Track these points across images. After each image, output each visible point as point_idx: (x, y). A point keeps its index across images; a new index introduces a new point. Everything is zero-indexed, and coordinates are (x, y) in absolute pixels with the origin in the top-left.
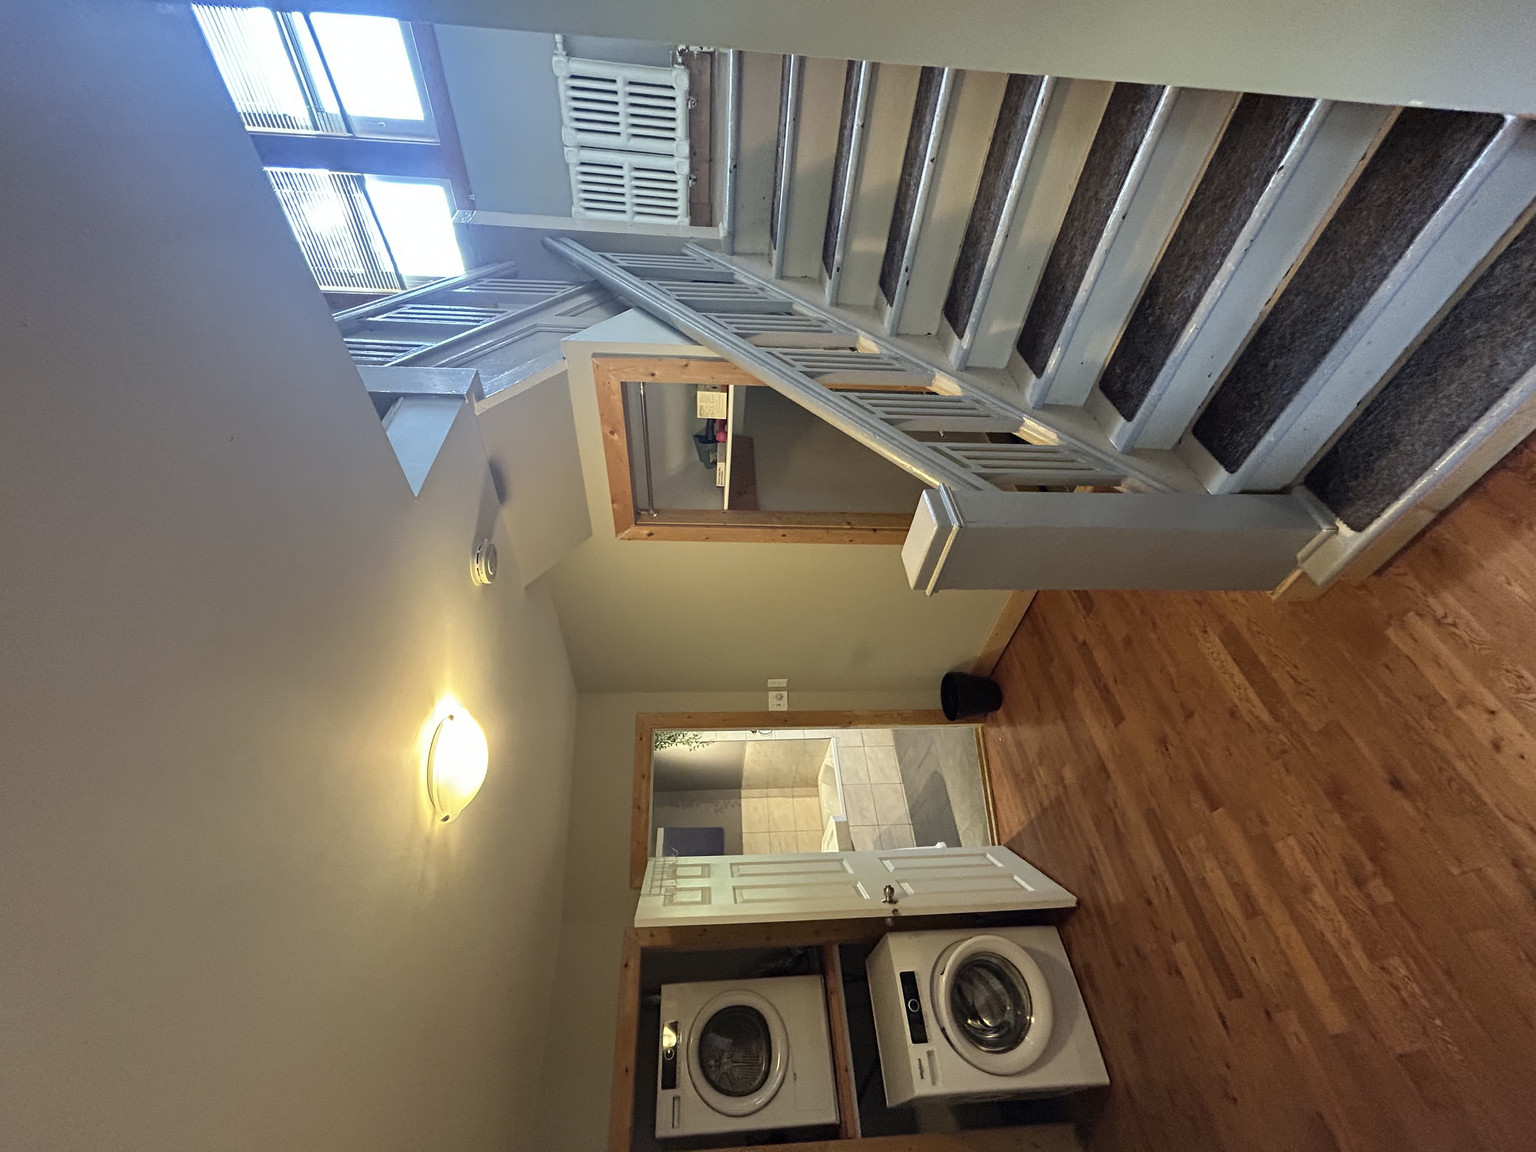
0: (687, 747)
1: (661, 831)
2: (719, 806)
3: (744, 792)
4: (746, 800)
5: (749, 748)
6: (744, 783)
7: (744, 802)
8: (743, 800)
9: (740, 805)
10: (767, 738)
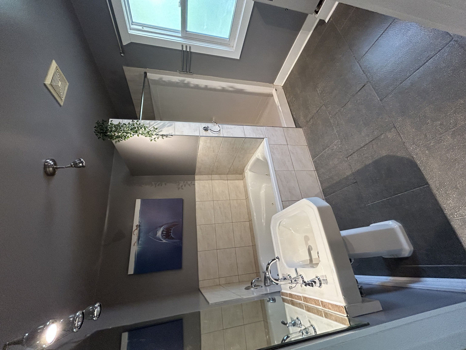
0: (148, 138)
1: (138, 202)
2: (181, 185)
3: (197, 177)
4: (198, 181)
5: (202, 143)
6: (197, 171)
7: (197, 183)
8: (196, 182)
9: (194, 185)
10: (216, 135)
